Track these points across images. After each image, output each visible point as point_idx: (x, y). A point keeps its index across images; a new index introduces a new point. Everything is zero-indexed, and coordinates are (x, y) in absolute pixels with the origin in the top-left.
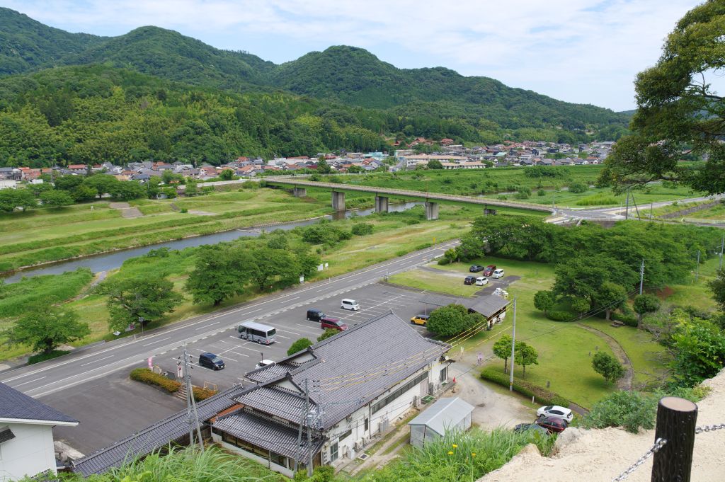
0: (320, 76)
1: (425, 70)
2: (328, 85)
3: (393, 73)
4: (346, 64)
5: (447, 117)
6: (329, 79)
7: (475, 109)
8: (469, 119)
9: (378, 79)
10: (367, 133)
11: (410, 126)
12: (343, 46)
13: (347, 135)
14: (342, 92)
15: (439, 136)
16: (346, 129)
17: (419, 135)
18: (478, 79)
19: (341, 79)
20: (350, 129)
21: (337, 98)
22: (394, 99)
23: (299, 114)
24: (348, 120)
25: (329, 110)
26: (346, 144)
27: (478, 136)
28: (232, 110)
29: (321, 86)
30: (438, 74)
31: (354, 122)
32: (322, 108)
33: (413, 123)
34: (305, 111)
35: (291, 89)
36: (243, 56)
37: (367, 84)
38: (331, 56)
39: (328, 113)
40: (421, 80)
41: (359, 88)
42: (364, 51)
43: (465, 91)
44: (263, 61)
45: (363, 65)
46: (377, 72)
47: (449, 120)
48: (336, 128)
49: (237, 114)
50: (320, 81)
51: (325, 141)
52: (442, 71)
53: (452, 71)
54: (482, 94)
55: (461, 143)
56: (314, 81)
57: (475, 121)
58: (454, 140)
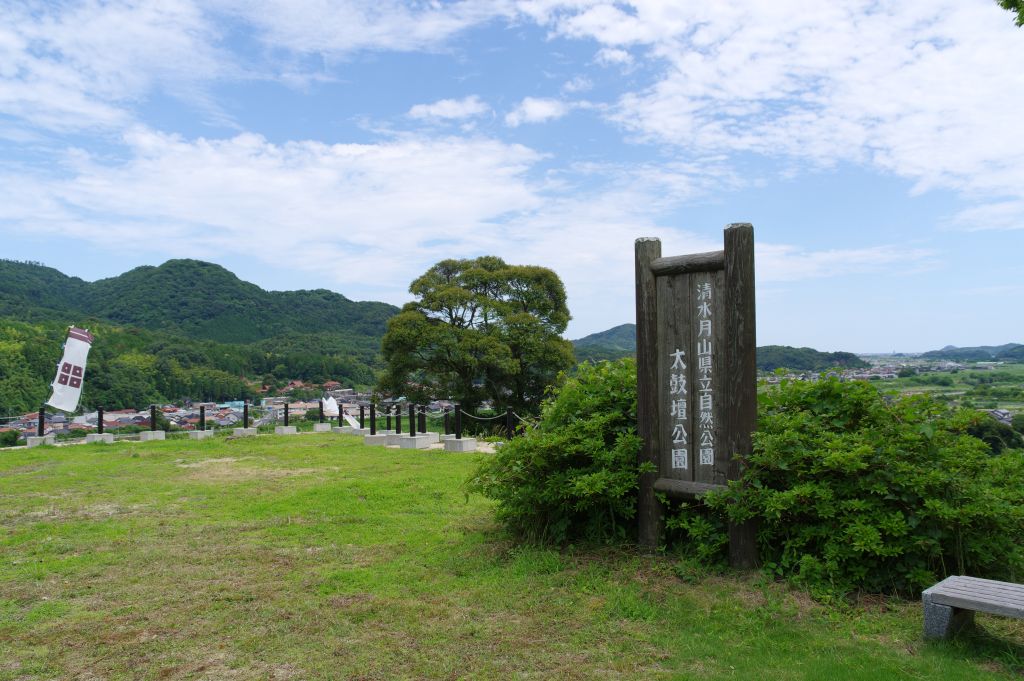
0: (154, 299)
1: (302, 293)
2: (165, 311)
3: (257, 296)
4: (193, 284)
5: (332, 354)
6: (166, 304)
7: (369, 342)
8: (361, 356)
9: (238, 304)
10: (223, 377)
11: (282, 366)
12: (188, 260)
13: (193, 379)
14: (187, 321)
15: (322, 378)
16: (192, 371)
17: (295, 378)
18: (371, 305)
19: (185, 304)
20: (199, 371)
21: (179, 329)
22: (260, 330)
23: (122, 351)
24: (194, 359)
25: (168, 345)
26: (193, 392)
27: (373, 376)
28: (18, 346)
29: (155, 312)
30: (319, 298)
31: (204, 361)
32: (156, 343)
33: (286, 362)
34: (132, 346)
35: (110, 317)
36: (33, 269)
37: (223, 310)
38: (170, 273)
39: (166, 350)
40: (297, 306)
41: (211, 316)
42: (217, 267)
43: (356, 320)
44: (66, 276)
45: (216, 285)
46: (236, 295)
47: (335, 357)
48: (177, 369)
49: (26, 352)
50: (154, 306)
51: (161, 388)
52: (325, 295)
53: (337, 295)
54: (377, 323)
55: (350, 387)
57: (369, 359)
58: (342, 383)
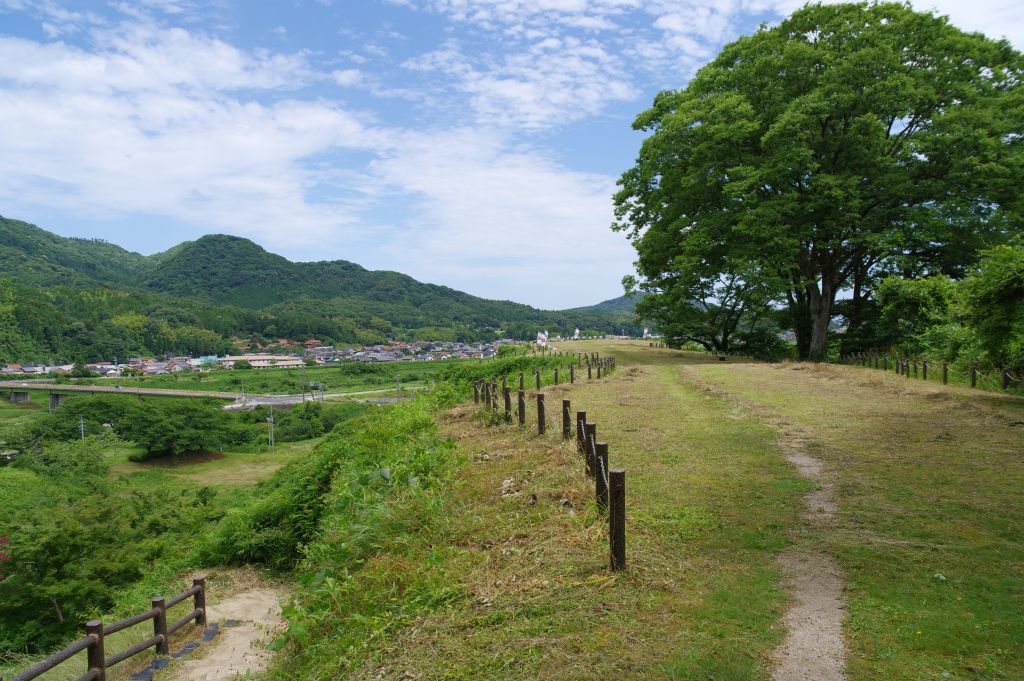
0: (189, 270)
1: (323, 264)
2: (197, 280)
3: (281, 266)
4: (223, 257)
5: (331, 316)
6: (198, 274)
7: (375, 307)
8: (359, 318)
9: (262, 273)
10: (208, 335)
11: (273, 326)
12: (220, 235)
13: (178, 336)
14: (215, 289)
15: (305, 336)
16: (179, 331)
17: (283, 337)
18: (384, 274)
19: (214, 274)
20: (186, 331)
21: (207, 296)
22: (280, 296)
25: (160, 308)
26: (178, 348)
27: (355, 336)
28: (10, 308)
29: (188, 281)
30: (338, 268)
31: (192, 322)
32: (152, 306)
33: (275, 322)
35: (150, 286)
37: (247, 280)
38: (204, 246)
39: (158, 312)
40: (318, 275)
41: (237, 284)
42: (246, 241)
43: (369, 288)
44: (126, 252)
45: (243, 257)
46: (261, 265)
47: (334, 319)
48: (164, 326)
49: (16, 313)
50: (188, 275)
51: (149, 345)
52: (344, 265)
53: (355, 265)
54: (388, 290)
55: (331, 344)
56: (180, 276)
57: (365, 320)
58: (323, 341)
